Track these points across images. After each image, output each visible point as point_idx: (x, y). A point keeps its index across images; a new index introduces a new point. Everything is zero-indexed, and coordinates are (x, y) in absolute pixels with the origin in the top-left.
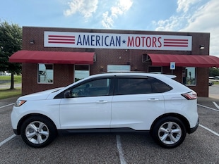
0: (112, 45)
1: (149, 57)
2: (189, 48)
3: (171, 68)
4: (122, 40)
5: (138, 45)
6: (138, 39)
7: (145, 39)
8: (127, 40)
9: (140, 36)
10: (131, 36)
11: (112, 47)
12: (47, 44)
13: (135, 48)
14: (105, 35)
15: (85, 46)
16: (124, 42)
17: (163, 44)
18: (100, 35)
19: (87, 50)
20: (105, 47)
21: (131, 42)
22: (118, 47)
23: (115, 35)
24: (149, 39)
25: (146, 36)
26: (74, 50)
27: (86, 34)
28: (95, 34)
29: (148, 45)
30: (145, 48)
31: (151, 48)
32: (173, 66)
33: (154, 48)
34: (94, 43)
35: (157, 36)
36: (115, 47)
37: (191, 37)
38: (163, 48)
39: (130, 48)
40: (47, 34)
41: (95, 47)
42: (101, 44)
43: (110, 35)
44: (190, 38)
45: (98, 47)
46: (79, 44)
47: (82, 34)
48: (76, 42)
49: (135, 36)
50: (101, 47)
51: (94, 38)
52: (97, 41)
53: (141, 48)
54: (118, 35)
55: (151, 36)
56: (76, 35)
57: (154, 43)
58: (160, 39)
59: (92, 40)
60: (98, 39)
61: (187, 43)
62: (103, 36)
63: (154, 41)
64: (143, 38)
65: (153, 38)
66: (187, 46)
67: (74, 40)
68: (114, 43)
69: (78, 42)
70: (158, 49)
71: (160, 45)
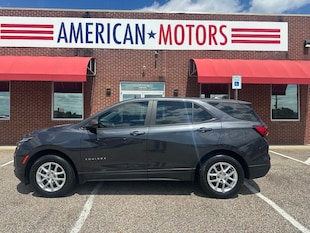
0: (128, 42)
2: (283, 46)
3: (234, 87)
4: (147, 31)
5: (179, 40)
6: (179, 29)
7: (194, 30)
8: (157, 31)
9: (184, 23)
10: (165, 23)
11: (128, 45)
14: (113, 22)
15: (73, 45)
16: (152, 35)
17: (230, 39)
18: (104, 21)
19: (77, 52)
20: (113, 45)
22: (140, 46)
23: (133, 22)
24: (201, 29)
25: (196, 23)
26: (53, 52)
27: (77, 21)
28: (95, 21)
29: (201, 41)
31: (206, 47)
32: (237, 83)
33: (213, 47)
34: (92, 37)
35: (218, 24)
36: (134, 47)
37: (286, 24)
38: (230, 47)
39: (163, 47)
41: (93, 46)
42: (105, 40)
44: (283, 27)
45: (100, 45)
46: (63, 40)
47: (68, 22)
48: (56, 36)
49: (174, 23)
50: (106, 46)
51: (92, 29)
52: (98, 34)
53: (185, 46)
54: (140, 22)
55: (206, 23)
56: (56, 22)
57: (212, 36)
58: (223, 29)
59: (88, 33)
60: (100, 30)
61: (279, 36)
62: (109, 25)
63: (213, 32)
64: (190, 26)
65: (210, 27)
66: (279, 42)
67: (52, 32)
68: (131, 39)
69: (60, 37)
70: (219, 47)
71: (223, 41)
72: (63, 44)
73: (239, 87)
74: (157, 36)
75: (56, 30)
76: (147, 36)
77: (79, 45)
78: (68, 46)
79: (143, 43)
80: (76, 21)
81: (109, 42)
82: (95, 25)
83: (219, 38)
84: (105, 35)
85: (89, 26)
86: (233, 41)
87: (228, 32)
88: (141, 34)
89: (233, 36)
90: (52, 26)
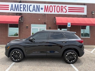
0: (34, 11)
6: (51, 7)
7: (56, 7)
8: (44, 8)
9: (53, 5)
10: (46, 5)
11: (34, 12)
13: (49, 13)
14: (29, 4)
15: (16, 12)
16: (42, 9)
17: (68, 10)
18: (26, 4)
19: (17, 14)
21: (46, 9)
22: (38, 12)
23: (36, 5)
24: (58, 7)
26: (9, 14)
28: (23, 4)
29: (58, 11)
30: (56, 13)
31: (60, 13)
33: (62, 13)
35: (64, 5)
36: (36, 13)
37: (86, 6)
38: (68, 13)
43: (33, 4)
45: (25, 12)
46: (12, 10)
48: (10, 9)
51: (22, 6)
54: (38, 4)
57: (62, 9)
58: (66, 7)
59: (20, 8)
60: (25, 7)
61: (84, 10)
62: (28, 5)
63: (62, 8)
64: (55, 6)
65: (61, 6)
66: (84, 12)
67: (8, 7)
68: (35, 10)
69: (11, 9)
70: (64, 13)
71: (65, 11)
72: (12, 11)
73: (70, 26)
74: (44, 9)
75: (10, 7)
76: (40, 9)
77: (18, 12)
78: (14, 12)
79: (39, 11)
80: (17, 4)
81: (27, 11)
82: (23, 5)
83: (64, 10)
85: (21, 6)
86: (69, 11)
87: (67, 8)
88: (38, 8)
89: (69, 9)
90: (8, 5)
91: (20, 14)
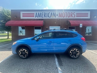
1: (69, 22)
3: (80, 27)
4: (56, 14)
5: (64, 16)
10: (60, 12)
12: (22, 18)
14: (48, 12)
15: (39, 18)
16: (57, 15)
19: (40, 20)
22: (54, 18)
23: (53, 12)
24: (69, 14)
25: (68, 12)
27: (39, 12)
28: (44, 12)
29: (69, 16)
30: (67, 18)
31: (70, 18)
34: (43, 16)
35: (73, 12)
39: (60, 18)
40: (22, 13)
41: (43, 18)
45: (45, 18)
46: (36, 17)
47: (37, 12)
48: (35, 16)
49: (62, 12)
50: (46, 18)
51: (43, 14)
53: (65, 18)
55: (70, 12)
56: (35, 13)
57: (71, 15)
59: (42, 15)
64: (66, 13)
68: (52, 16)
71: (74, 16)
73: (82, 27)
75: (35, 15)
77: (40, 18)
78: (38, 18)
84: (46, 15)
91: (42, 20)
